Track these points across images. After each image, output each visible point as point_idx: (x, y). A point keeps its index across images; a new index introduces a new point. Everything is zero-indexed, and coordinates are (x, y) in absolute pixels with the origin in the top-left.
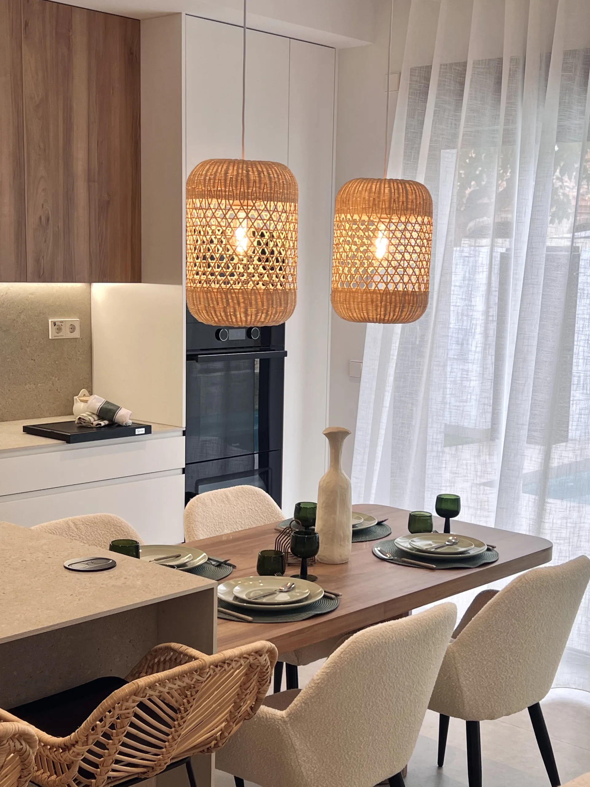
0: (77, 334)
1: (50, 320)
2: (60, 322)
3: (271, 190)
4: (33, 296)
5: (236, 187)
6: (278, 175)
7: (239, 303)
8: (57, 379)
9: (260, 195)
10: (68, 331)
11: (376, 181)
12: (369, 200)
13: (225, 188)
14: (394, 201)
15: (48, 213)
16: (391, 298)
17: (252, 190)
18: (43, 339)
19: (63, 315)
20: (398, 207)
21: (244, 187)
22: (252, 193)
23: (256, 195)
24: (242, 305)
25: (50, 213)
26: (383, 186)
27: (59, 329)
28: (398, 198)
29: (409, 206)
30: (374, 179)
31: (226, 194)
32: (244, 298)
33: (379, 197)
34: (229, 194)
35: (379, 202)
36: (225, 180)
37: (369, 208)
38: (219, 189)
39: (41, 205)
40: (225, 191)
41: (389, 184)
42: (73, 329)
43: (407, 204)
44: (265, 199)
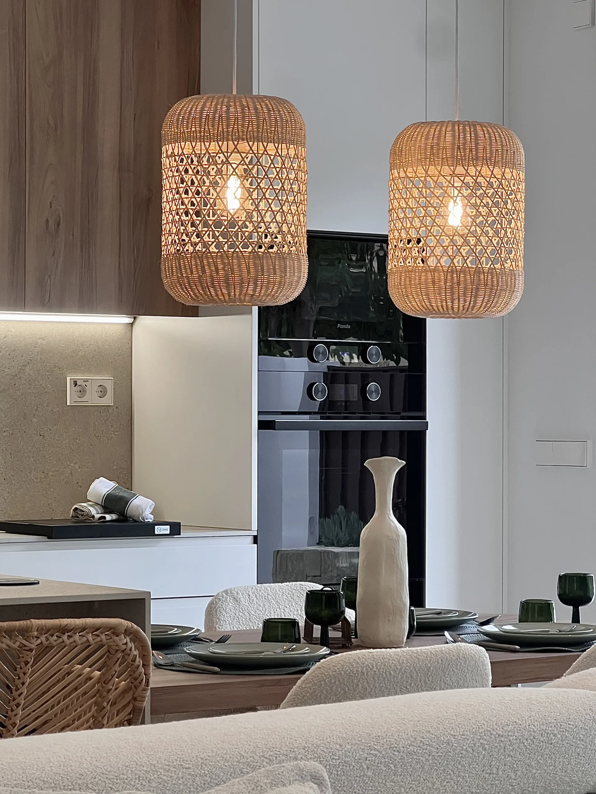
0: (108, 400)
1: (68, 378)
2: (84, 381)
3: (258, 128)
4: (44, 342)
5: (213, 126)
6: (269, 110)
7: (217, 270)
8: (77, 467)
9: (243, 135)
10: (96, 395)
11: (436, 124)
12: (426, 149)
13: (200, 128)
14: (459, 148)
15: (59, 215)
16: (459, 278)
17: (233, 128)
18: (58, 405)
19: (89, 371)
20: (465, 156)
21: (222, 125)
22: (232, 132)
23: (239, 135)
24: (221, 272)
25: (61, 215)
26: (444, 129)
27: (83, 392)
28: (464, 144)
29: (480, 155)
30: (435, 122)
31: (200, 136)
32: (224, 263)
33: (438, 144)
34: (204, 135)
35: (438, 149)
36: (201, 118)
37: (426, 159)
38: (193, 129)
39: (49, 203)
40: (200, 132)
41: (453, 126)
42: (103, 392)
43: (477, 152)
44: (251, 139)
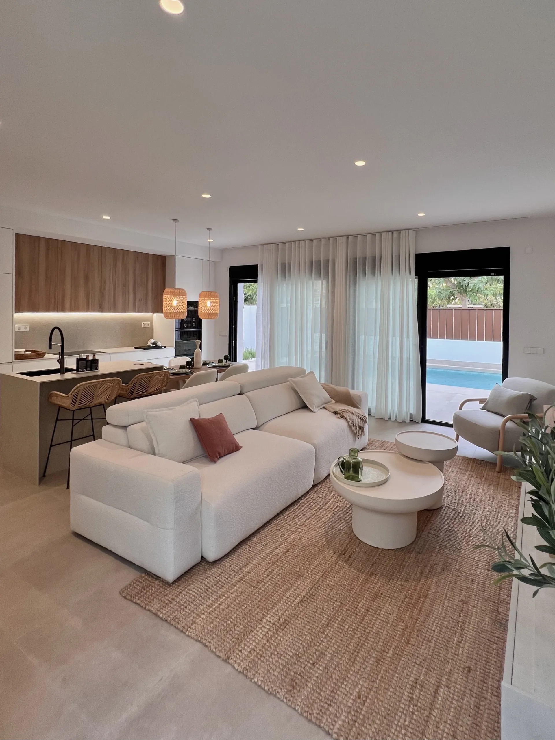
0: (149, 326)
1: (142, 323)
2: (145, 323)
18: (140, 327)
42: (148, 325)
